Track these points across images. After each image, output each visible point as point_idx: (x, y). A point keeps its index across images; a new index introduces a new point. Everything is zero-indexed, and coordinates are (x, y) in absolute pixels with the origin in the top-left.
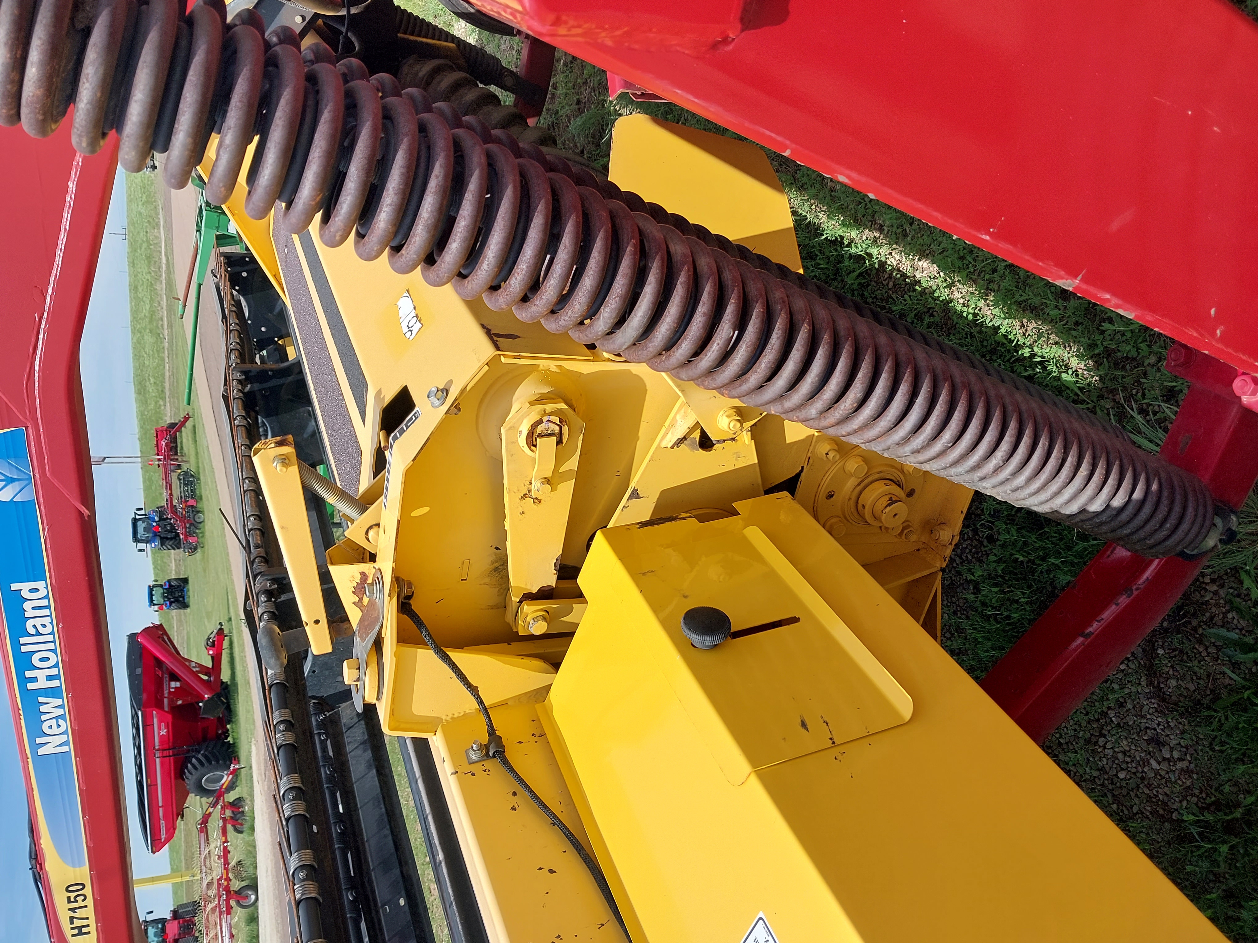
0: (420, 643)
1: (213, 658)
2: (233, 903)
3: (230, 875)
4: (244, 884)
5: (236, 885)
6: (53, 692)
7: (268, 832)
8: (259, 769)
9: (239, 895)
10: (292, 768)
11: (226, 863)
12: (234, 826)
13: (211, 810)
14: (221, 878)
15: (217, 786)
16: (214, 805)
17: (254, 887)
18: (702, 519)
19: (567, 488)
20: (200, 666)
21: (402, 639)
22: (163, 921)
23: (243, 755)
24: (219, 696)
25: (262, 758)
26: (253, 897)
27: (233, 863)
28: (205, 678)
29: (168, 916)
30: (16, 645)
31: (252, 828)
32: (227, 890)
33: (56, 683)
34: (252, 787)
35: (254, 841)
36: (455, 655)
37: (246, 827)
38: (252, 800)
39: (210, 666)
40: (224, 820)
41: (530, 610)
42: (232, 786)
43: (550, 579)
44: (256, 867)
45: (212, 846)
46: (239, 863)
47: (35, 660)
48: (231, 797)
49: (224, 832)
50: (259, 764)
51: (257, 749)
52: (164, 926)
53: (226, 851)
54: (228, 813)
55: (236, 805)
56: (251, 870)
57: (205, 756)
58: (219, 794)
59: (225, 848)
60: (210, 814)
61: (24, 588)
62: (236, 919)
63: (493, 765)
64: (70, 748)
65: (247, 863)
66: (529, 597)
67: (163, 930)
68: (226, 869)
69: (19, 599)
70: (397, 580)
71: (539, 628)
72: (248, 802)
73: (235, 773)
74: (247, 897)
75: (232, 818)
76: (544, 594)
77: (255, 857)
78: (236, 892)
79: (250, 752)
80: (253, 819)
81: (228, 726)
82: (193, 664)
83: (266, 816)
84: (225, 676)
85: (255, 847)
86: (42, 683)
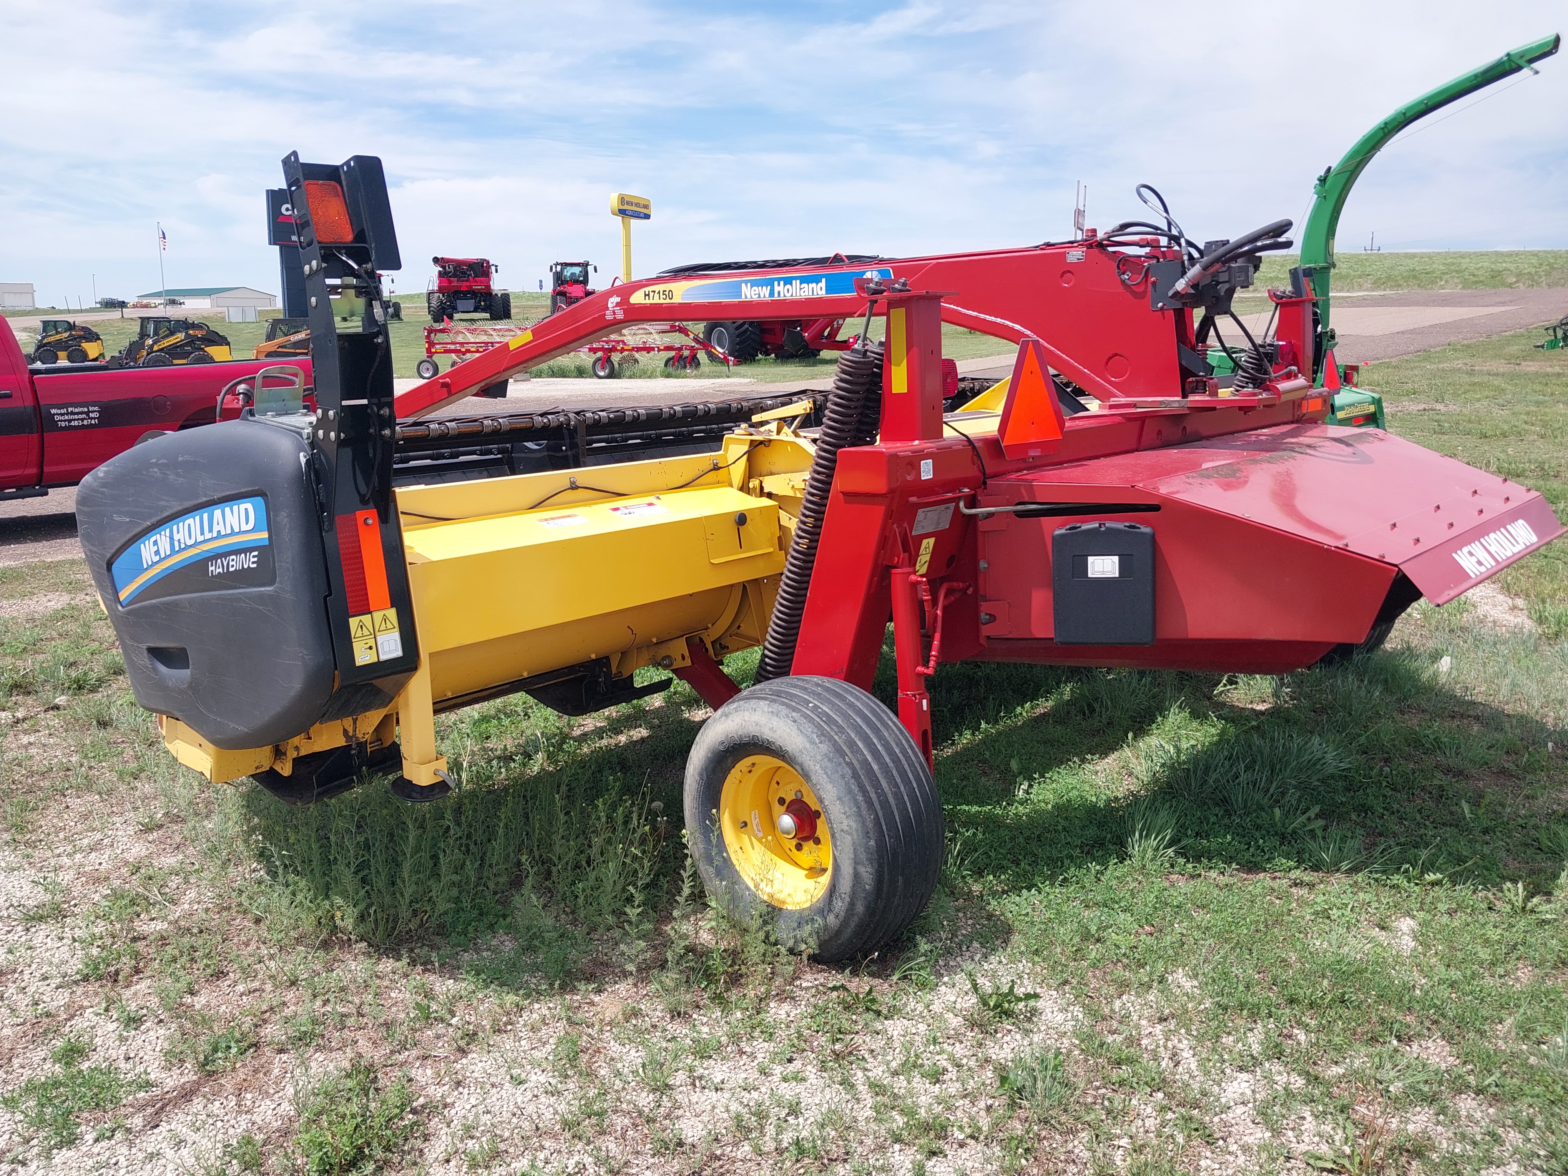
0: (750, 446)
1: (845, 342)
2: (600, 354)
3: (626, 353)
4: (616, 366)
5: (616, 357)
6: (772, 293)
7: (666, 391)
8: (726, 385)
9: (606, 361)
10: (719, 410)
11: (639, 349)
12: (673, 358)
13: (692, 336)
14: (625, 344)
15: (714, 343)
16: (695, 340)
17: (612, 375)
18: (779, 538)
19: (791, 493)
20: (839, 328)
21: (752, 441)
22: (585, 282)
23: (743, 369)
24: (806, 347)
25: (736, 389)
26: (602, 374)
27: (637, 355)
28: (826, 334)
29: (590, 287)
30: (796, 278)
31: (668, 376)
32: (614, 349)
33: (776, 295)
34: (709, 377)
35: (656, 377)
36: (745, 457)
37: (670, 369)
38: (696, 377)
39: (837, 339)
40: (680, 349)
41: (757, 482)
42: (712, 357)
43: (766, 490)
44: (630, 377)
45: (656, 336)
46: (636, 361)
47: (788, 286)
48: (702, 356)
49: (668, 348)
50: (731, 385)
51: (746, 384)
52: (581, 282)
53: (649, 350)
54: (686, 353)
55: (693, 361)
56: (628, 373)
57: (747, 330)
58: (705, 344)
59: (653, 349)
60: (688, 335)
61: (823, 284)
62: (584, 357)
63: (712, 467)
64: (743, 299)
65: (636, 368)
66: (761, 482)
67: (577, 282)
68: (633, 349)
69: (818, 281)
70: (770, 441)
71: (751, 486)
72: (695, 372)
73: (725, 361)
74: (603, 368)
75: (681, 356)
76: (762, 488)
77: (640, 377)
78: (609, 357)
79: (744, 376)
80: (677, 377)
81: (773, 355)
82: (841, 322)
83: (679, 390)
84: (825, 354)
85: (650, 377)
86: (777, 289)
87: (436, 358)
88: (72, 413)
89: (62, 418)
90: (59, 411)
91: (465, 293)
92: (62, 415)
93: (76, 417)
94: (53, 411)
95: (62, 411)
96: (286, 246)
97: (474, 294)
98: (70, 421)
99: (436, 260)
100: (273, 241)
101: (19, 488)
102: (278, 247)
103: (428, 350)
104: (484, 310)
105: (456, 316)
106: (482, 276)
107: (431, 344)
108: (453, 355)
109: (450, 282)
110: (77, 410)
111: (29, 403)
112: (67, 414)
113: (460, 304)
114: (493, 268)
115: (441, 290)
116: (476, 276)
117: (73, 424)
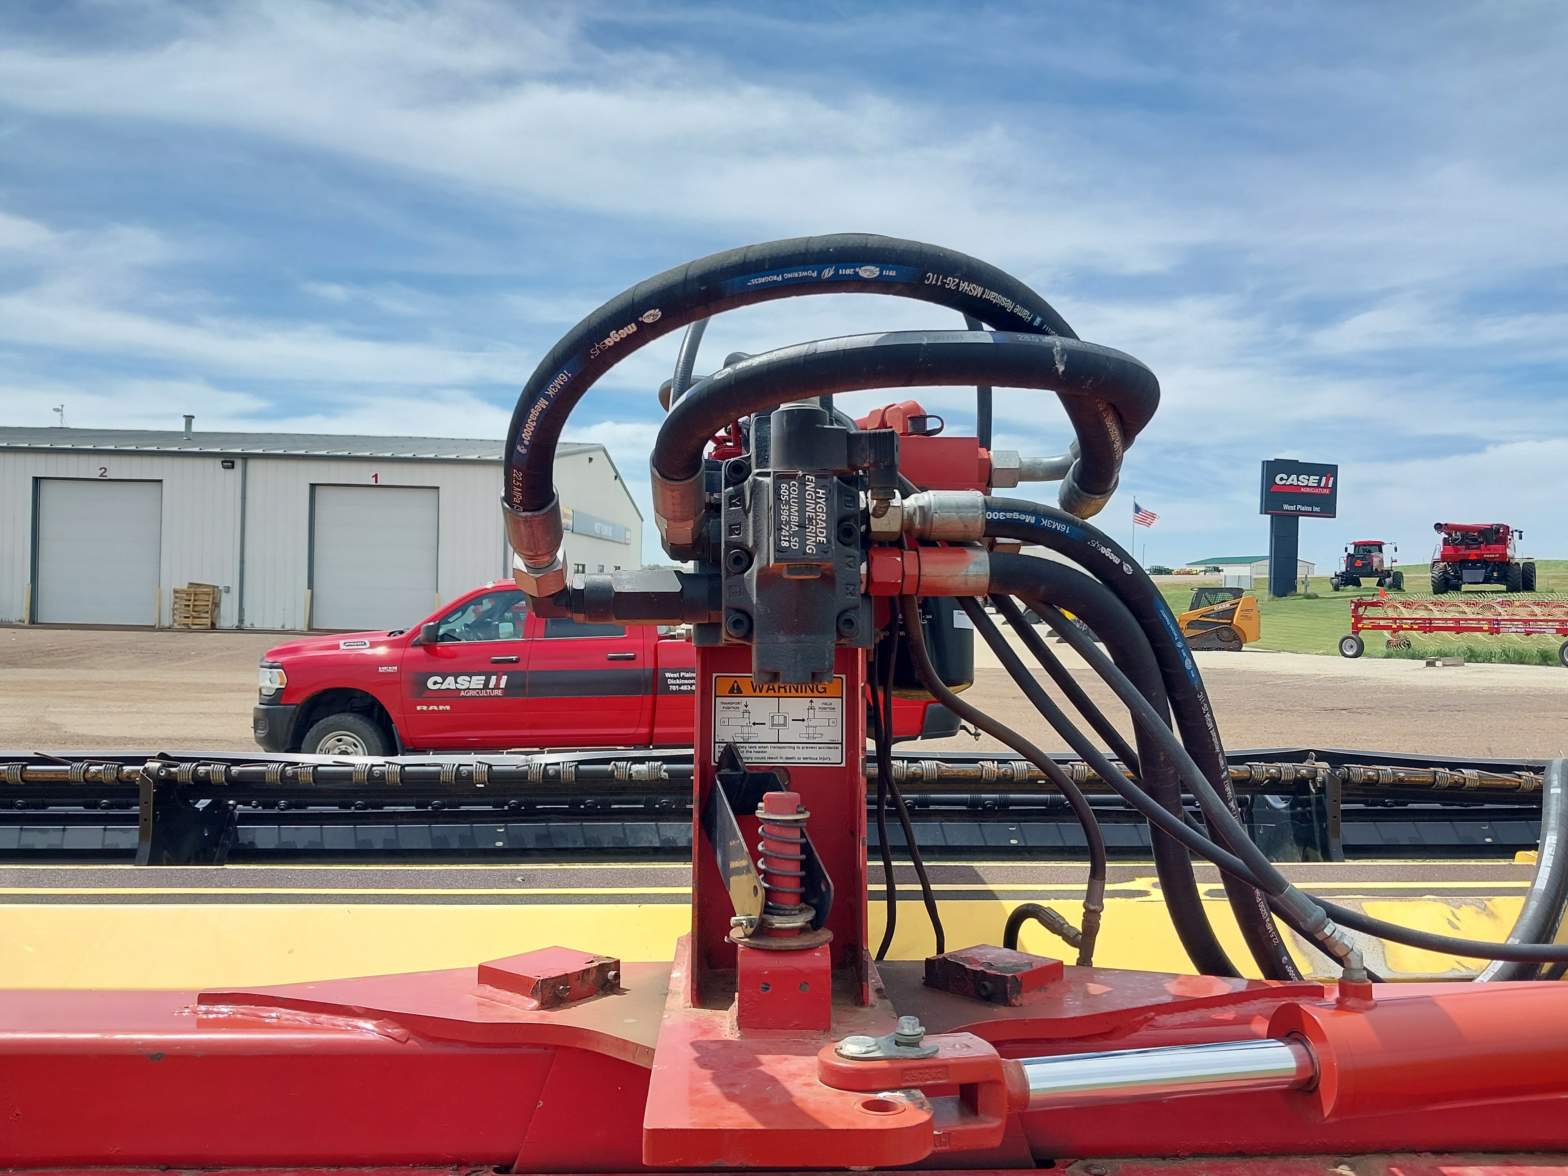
87: (1362, 634)
88: (684, 678)
89: (673, 682)
90: (672, 675)
91: (1474, 562)
92: (675, 679)
93: (686, 682)
94: (668, 675)
95: (675, 675)
96: (1276, 515)
97: (1485, 563)
98: (680, 685)
99: (1439, 527)
100: (1264, 510)
101: (635, 747)
102: (1269, 516)
103: (1354, 626)
104: (1498, 581)
105: (1465, 588)
106: (1497, 542)
107: (1358, 619)
108: (1385, 632)
109: (1457, 550)
110: (687, 675)
111: (650, 666)
112: (679, 678)
113: (1466, 574)
114: (1516, 534)
115: (1444, 558)
116: (1488, 543)
117: (682, 688)
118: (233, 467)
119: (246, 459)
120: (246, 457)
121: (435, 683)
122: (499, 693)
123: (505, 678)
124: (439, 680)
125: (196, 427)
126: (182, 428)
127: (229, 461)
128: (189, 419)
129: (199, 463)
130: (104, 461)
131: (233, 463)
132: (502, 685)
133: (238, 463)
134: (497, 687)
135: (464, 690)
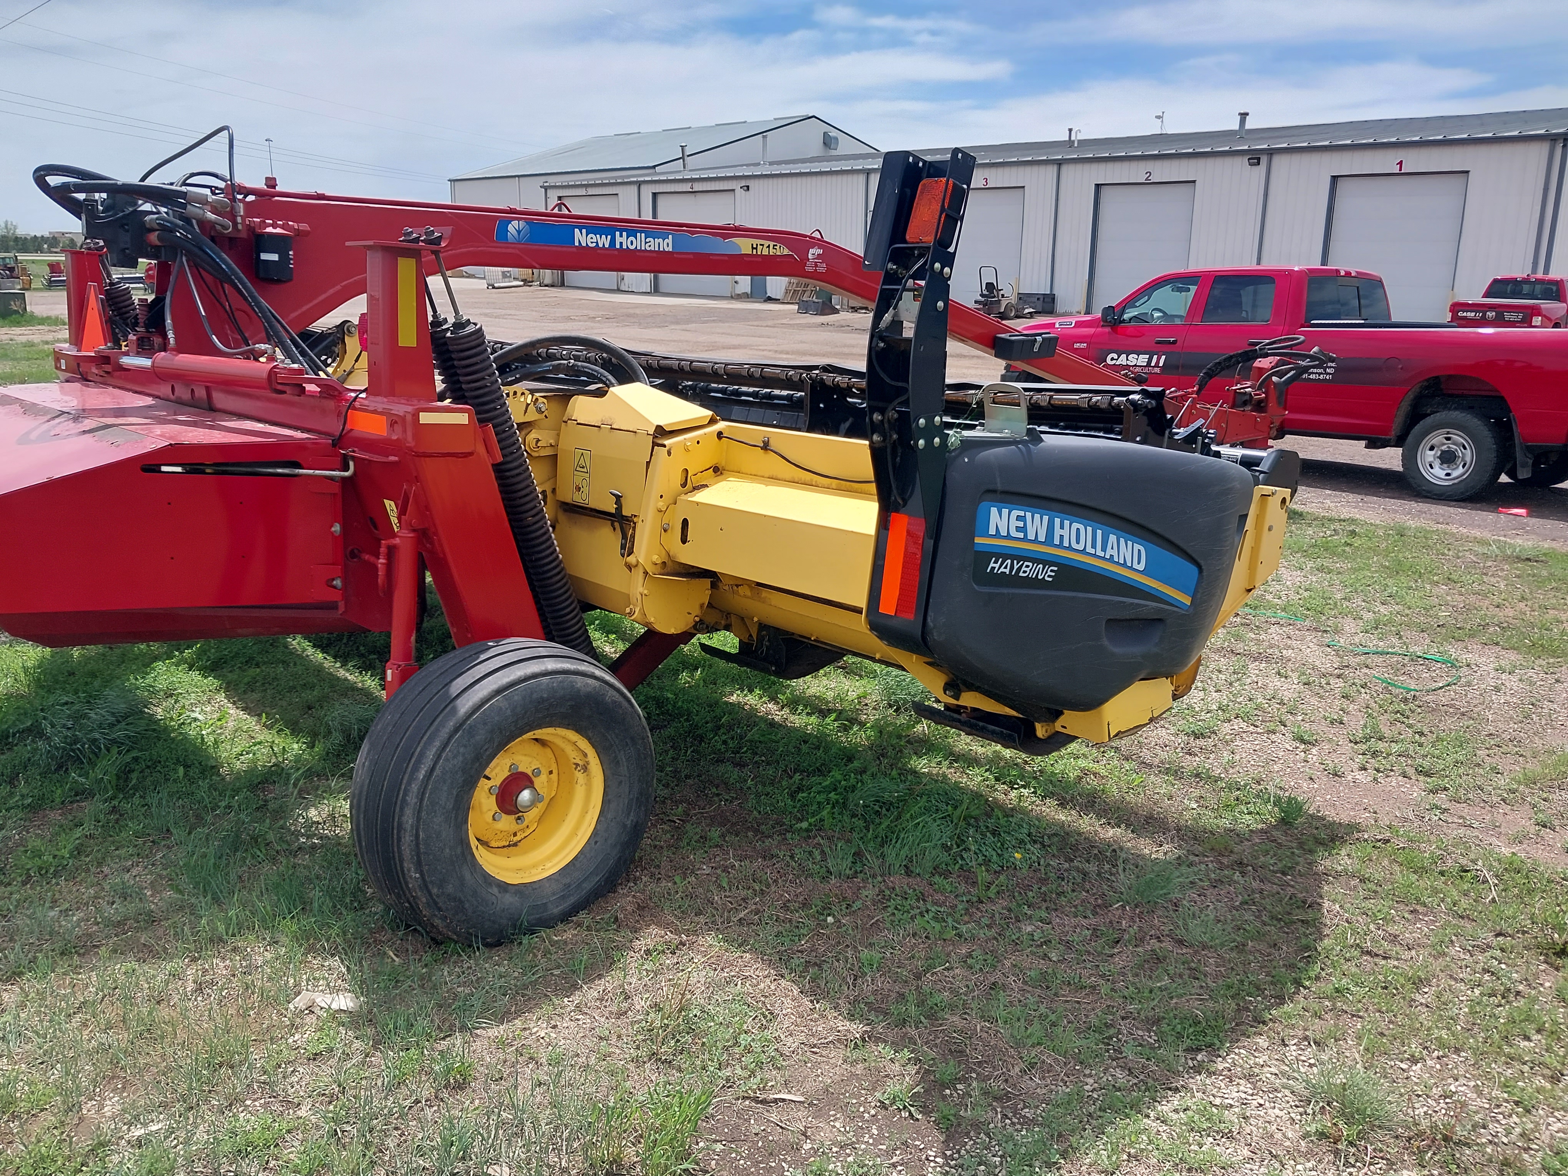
118: (1259, 164)
119: (1271, 154)
120: (1271, 153)
121: (1112, 359)
122: (1157, 370)
123: (1163, 357)
124: (1115, 356)
125: (1250, 125)
126: (1236, 126)
127: (1254, 157)
128: (1244, 116)
129: (1228, 161)
130: (1150, 166)
131: (1259, 159)
132: (1161, 364)
133: (1264, 159)
134: (1157, 365)
135: (1133, 366)
